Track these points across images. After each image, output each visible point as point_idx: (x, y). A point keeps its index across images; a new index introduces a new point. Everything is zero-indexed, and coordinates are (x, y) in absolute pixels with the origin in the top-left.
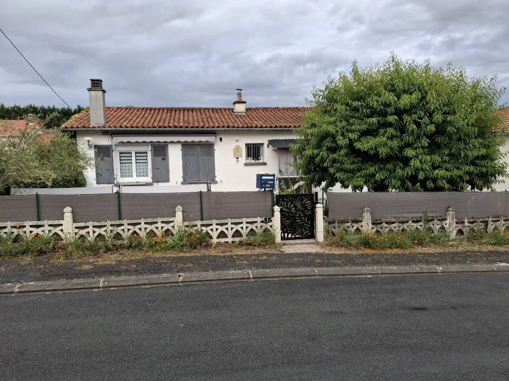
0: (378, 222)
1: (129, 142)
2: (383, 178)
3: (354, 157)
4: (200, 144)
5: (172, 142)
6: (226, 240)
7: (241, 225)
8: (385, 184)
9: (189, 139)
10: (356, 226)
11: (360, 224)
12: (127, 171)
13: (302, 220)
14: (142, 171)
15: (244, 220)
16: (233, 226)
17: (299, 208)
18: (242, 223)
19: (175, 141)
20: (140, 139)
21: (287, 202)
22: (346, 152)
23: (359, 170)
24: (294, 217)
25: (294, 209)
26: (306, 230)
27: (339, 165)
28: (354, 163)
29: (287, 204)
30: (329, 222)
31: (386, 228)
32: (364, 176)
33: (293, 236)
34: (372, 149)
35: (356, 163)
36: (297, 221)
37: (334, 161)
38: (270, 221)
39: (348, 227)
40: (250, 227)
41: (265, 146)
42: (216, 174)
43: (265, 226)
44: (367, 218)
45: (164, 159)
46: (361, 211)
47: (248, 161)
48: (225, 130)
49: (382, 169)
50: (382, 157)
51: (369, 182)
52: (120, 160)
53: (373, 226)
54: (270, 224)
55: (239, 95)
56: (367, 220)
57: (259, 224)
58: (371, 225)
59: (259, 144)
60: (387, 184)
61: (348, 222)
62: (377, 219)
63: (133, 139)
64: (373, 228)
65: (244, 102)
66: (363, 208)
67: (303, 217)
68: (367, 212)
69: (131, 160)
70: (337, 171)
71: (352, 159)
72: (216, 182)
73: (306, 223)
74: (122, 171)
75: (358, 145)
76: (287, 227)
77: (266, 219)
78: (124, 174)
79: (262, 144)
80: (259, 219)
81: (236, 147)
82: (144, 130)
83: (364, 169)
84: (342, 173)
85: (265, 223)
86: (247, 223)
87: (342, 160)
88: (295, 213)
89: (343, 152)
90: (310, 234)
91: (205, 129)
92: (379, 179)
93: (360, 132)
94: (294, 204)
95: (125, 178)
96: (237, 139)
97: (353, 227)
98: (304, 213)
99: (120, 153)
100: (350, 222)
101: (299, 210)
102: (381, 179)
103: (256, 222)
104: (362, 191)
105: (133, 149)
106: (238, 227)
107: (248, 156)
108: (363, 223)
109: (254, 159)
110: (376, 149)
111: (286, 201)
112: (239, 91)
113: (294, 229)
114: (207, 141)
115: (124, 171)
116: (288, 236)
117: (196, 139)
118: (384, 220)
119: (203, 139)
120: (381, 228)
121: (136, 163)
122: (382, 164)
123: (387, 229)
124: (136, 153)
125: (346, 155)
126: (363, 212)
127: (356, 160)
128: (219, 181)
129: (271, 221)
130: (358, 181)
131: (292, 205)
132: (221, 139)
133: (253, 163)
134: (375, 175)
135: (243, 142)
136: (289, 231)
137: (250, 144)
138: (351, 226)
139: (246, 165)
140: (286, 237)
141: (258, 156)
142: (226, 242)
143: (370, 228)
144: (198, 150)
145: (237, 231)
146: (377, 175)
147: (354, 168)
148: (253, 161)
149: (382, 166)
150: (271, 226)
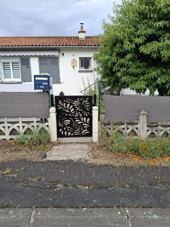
0: (154, 125)
1: (5, 56)
2: (163, 82)
3: (140, 62)
4: (49, 57)
5: (31, 56)
6: (4, 137)
7: (18, 125)
8: (166, 88)
9: (42, 54)
10: (131, 128)
11: (135, 126)
12: (8, 74)
13: (80, 119)
14: (16, 74)
15: (20, 120)
16: (9, 125)
17: (78, 109)
18: (18, 122)
19: (33, 55)
20: (12, 54)
21: (67, 104)
22: (131, 57)
23: (143, 74)
24: (74, 118)
25: (73, 110)
26: (85, 129)
27: (125, 69)
28: (139, 67)
29: (66, 106)
30: (104, 124)
31: (161, 130)
32: (147, 79)
33: (72, 134)
34: (155, 52)
35: (141, 68)
36: (76, 121)
37: (122, 66)
38: (46, 121)
39: (123, 129)
40: (27, 126)
41: (92, 59)
42: (61, 78)
43: (41, 125)
44: (143, 122)
45: (27, 67)
46: (137, 114)
47: (81, 69)
48: (64, 48)
49: (164, 73)
50: (164, 60)
51: (151, 85)
52: (4, 68)
53: (148, 128)
54: (46, 124)
55: (82, 27)
56: (143, 123)
57: (35, 124)
58: (146, 128)
59: (88, 58)
60: (167, 87)
61: (124, 124)
62: (152, 122)
63: (8, 54)
64: (148, 131)
65: (85, 32)
66: (140, 111)
67: (81, 117)
68: (143, 116)
69: (10, 67)
70: (124, 75)
71: (138, 63)
72: (60, 83)
73: (85, 123)
74: (5, 74)
75: (142, 49)
76: (67, 126)
77: (42, 120)
78: (7, 76)
79: (91, 58)
80: (35, 120)
81: (73, 59)
82: (13, 48)
83: (148, 73)
84: (128, 77)
85: (41, 123)
86: (23, 122)
87: (128, 65)
88: (75, 114)
89: (129, 56)
90: (88, 132)
91: (51, 47)
92: (160, 83)
93: (146, 37)
94: (73, 105)
95: (6, 79)
96: (73, 54)
97: (128, 129)
98: (83, 114)
99: (3, 63)
100: (125, 124)
101: (78, 111)
102: (162, 83)
103: (33, 122)
104: (144, 94)
105: (11, 61)
106: (15, 126)
107: (82, 66)
108: (138, 126)
109: (85, 68)
110: (159, 52)
111: (65, 102)
112: (82, 25)
113: (74, 128)
114: (53, 55)
115: (6, 74)
116: (67, 134)
117: (47, 54)
118: (160, 123)
119: (51, 54)
120: (157, 131)
121: (13, 69)
122: (165, 68)
123: (162, 133)
124: (12, 63)
125: (132, 60)
126: (140, 115)
127: (141, 65)
128: (62, 82)
129: (48, 122)
130: (140, 84)
131: (72, 106)
132: (63, 54)
133: (84, 71)
134: (157, 79)
135: (77, 56)
136: (68, 130)
137: (82, 58)
138: (126, 129)
139: (79, 72)
140: (66, 135)
141: (88, 66)
142: (4, 139)
143: (146, 130)
144: (49, 61)
145: (14, 129)
146: (159, 79)
147: (138, 72)
148: (84, 70)
149: (164, 70)
150: (48, 126)
